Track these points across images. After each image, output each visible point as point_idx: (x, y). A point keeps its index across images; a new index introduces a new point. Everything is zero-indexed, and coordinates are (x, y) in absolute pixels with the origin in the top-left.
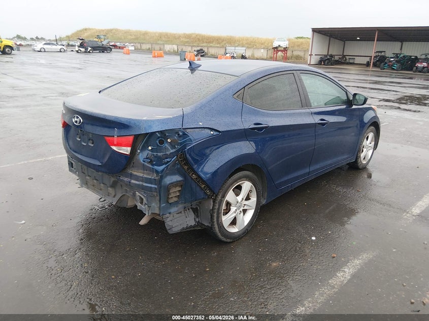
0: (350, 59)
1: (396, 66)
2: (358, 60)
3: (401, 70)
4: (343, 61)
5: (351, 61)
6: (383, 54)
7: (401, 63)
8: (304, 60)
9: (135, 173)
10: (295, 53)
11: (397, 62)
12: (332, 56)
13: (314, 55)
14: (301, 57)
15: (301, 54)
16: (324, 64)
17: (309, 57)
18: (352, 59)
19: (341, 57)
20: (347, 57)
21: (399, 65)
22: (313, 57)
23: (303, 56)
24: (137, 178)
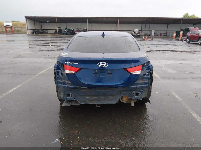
0: (45, 31)
1: (68, 33)
2: (49, 31)
3: (70, 35)
4: (43, 32)
5: (46, 32)
6: (60, 28)
7: (69, 32)
8: (22, 32)
9: (139, 82)
10: (17, 29)
11: (68, 31)
12: (38, 30)
13: (29, 29)
14: (20, 31)
15: (20, 29)
16: (36, 34)
17: (27, 30)
18: (47, 31)
19: (41, 30)
20: (44, 30)
21: (69, 33)
22: (29, 30)
23: (21, 30)
24: (140, 84)
